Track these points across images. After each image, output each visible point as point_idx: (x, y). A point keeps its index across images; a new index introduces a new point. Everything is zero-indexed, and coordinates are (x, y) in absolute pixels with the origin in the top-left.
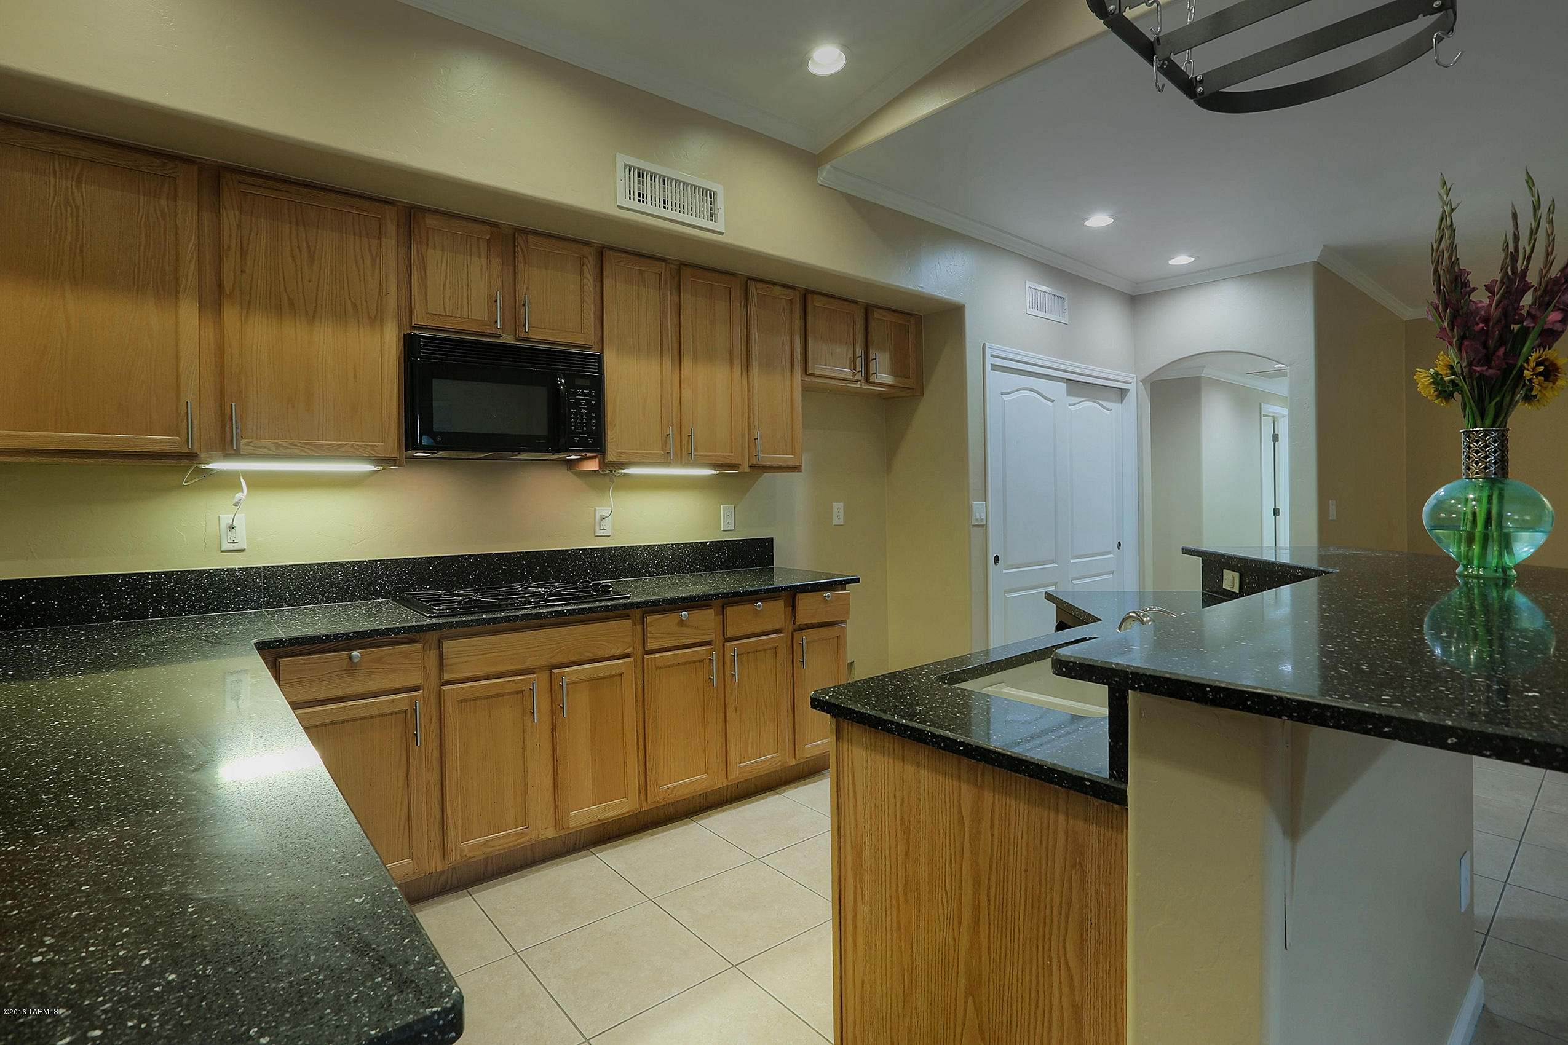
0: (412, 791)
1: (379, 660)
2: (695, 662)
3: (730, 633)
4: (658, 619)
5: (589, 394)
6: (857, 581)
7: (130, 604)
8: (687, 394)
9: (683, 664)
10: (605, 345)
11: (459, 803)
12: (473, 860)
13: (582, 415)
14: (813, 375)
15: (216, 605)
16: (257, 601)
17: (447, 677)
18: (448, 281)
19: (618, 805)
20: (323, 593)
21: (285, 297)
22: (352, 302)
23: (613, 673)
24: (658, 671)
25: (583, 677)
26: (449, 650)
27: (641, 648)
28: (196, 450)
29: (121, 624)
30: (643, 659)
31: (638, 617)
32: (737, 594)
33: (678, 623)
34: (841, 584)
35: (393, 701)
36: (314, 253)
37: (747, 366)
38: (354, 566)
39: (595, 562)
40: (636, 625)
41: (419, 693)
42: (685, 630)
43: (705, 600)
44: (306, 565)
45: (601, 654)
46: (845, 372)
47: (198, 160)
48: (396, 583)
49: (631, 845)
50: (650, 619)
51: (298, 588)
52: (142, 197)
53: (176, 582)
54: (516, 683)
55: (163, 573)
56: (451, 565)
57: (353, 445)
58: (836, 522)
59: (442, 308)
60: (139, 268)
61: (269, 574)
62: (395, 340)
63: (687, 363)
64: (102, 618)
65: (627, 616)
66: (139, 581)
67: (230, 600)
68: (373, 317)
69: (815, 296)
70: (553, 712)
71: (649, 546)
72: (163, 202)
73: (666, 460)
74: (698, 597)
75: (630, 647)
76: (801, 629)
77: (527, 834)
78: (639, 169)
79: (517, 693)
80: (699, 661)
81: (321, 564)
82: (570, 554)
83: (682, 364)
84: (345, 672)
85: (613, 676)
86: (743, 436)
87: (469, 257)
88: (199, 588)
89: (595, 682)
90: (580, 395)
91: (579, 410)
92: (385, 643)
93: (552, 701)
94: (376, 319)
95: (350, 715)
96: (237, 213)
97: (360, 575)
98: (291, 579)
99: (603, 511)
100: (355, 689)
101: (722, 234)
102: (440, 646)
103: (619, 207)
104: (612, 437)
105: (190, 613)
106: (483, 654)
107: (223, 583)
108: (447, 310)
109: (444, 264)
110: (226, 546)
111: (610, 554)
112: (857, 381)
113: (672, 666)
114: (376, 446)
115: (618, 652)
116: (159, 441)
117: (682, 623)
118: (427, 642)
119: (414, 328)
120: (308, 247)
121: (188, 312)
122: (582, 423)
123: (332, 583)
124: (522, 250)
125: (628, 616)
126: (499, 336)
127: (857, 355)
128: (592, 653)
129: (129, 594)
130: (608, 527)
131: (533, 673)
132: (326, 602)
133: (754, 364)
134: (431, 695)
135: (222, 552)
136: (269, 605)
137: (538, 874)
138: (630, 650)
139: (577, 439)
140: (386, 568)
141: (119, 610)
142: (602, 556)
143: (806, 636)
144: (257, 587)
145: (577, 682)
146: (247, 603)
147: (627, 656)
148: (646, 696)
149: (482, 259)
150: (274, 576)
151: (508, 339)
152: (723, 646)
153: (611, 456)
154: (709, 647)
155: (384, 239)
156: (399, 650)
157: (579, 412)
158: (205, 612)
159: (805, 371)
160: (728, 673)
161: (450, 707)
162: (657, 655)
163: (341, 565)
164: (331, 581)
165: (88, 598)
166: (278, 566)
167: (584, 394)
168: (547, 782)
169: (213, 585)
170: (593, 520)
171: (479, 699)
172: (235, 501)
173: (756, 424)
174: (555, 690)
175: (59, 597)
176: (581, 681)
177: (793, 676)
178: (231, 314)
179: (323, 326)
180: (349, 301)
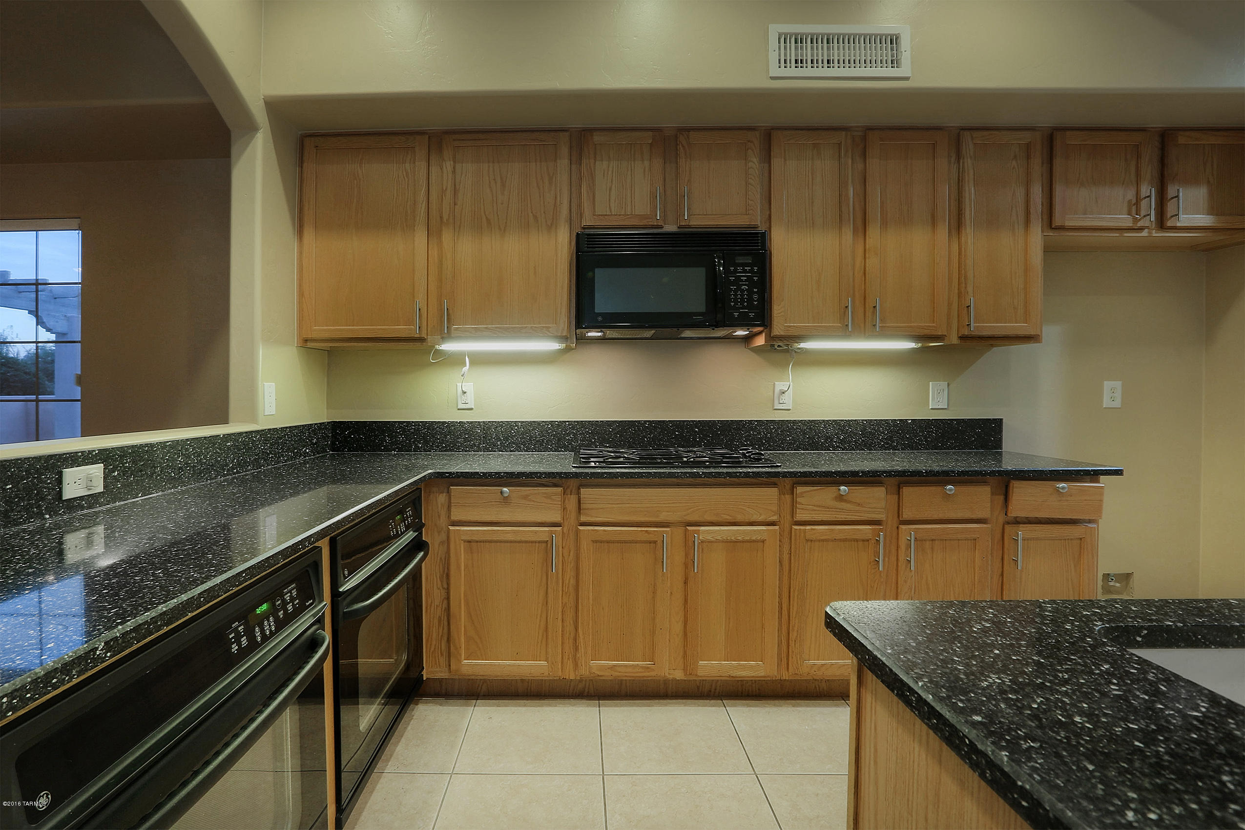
0: (550, 608)
1: (525, 497)
2: (857, 540)
3: (907, 515)
4: (811, 491)
5: (751, 271)
6: (1119, 473)
7: (402, 442)
8: (873, 262)
9: (841, 540)
10: (772, 224)
11: (590, 627)
12: (601, 678)
13: (742, 291)
14: (1062, 228)
15: (452, 447)
16: (478, 447)
17: (583, 519)
18: (614, 186)
19: (752, 667)
20: (524, 444)
21: (484, 219)
22: (533, 215)
23: (754, 538)
24: (809, 543)
25: (719, 538)
26: (586, 496)
27: (789, 517)
28: (424, 335)
29: (397, 454)
30: (791, 529)
31: (788, 487)
32: (918, 473)
33: (836, 497)
34: (1094, 475)
35: (536, 532)
36: (506, 182)
37: (958, 225)
38: (548, 425)
39: (771, 433)
40: (784, 494)
41: (559, 529)
42: (844, 505)
43: (871, 476)
44: (513, 422)
45: (739, 518)
46: (1124, 219)
47: (429, 131)
48: (581, 440)
49: (767, 709)
50: (800, 489)
51: (506, 439)
52: (395, 165)
53: (428, 429)
54: (648, 533)
55: (421, 422)
56: (628, 429)
57: (531, 327)
58: (1106, 402)
59: (608, 209)
60: (393, 213)
61: (486, 426)
62: (567, 240)
63: (874, 233)
64: (387, 449)
65: (774, 485)
66: (407, 426)
67: (461, 444)
68: (550, 225)
69: (1068, 133)
70: (686, 565)
71: (834, 421)
72: (407, 165)
73: (845, 332)
74: (862, 472)
75: (775, 515)
76: (1017, 522)
77: (653, 670)
78: (796, 35)
79: (650, 543)
80: (863, 541)
81: (523, 422)
82: (745, 425)
83: (867, 233)
84: (499, 503)
85: (754, 541)
86: (950, 304)
87: (632, 163)
88: (442, 434)
89: (732, 544)
90: (740, 272)
91: (739, 287)
92: (534, 484)
93: (686, 555)
94: (552, 226)
95: (502, 537)
96: (452, 162)
97: (553, 431)
98: (502, 432)
99: (780, 386)
100: (505, 517)
101: (907, 79)
102: (579, 493)
103: (772, 78)
104: (778, 310)
105: (436, 450)
106: (618, 504)
107: (457, 432)
108: (613, 210)
109: (610, 173)
110: (461, 406)
111: (788, 427)
112: (1141, 229)
113: (827, 540)
114: (550, 327)
115: (761, 518)
116: (402, 329)
117: (840, 498)
118: (568, 487)
119: (584, 228)
120: (501, 178)
121: (420, 239)
122: (742, 299)
123: (531, 437)
124: (683, 146)
125: (776, 485)
126: (662, 227)
127: (1143, 195)
128: (731, 516)
129: (401, 435)
130: (788, 401)
131: (667, 527)
132: (526, 451)
133: (968, 222)
134: (570, 532)
135: (459, 409)
136: (486, 449)
137: (663, 708)
138: (775, 518)
139: (736, 314)
140: (573, 428)
141: (396, 445)
142: (779, 428)
143: (1022, 532)
144: (478, 436)
145: (712, 542)
146: (472, 447)
147: (773, 524)
148: (792, 565)
149: (645, 162)
150: (490, 429)
151: (670, 228)
152: (898, 528)
153: (778, 329)
154: (877, 527)
155: (558, 161)
156: (543, 491)
157: (739, 288)
158: (445, 451)
159: (1049, 222)
160: (902, 557)
161: (585, 544)
162: (808, 527)
163: (539, 423)
164: (530, 435)
165: (379, 436)
166: (493, 422)
167: (745, 271)
168: (678, 627)
169: (451, 432)
170: (771, 394)
171: (613, 542)
172: (462, 373)
173: (970, 289)
174: (688, 544)
175: (364, 434)
176: (717, 541)
177: (1002, 575)
178: (447, 237)
179: (511, 236)
180: (531, 214)
